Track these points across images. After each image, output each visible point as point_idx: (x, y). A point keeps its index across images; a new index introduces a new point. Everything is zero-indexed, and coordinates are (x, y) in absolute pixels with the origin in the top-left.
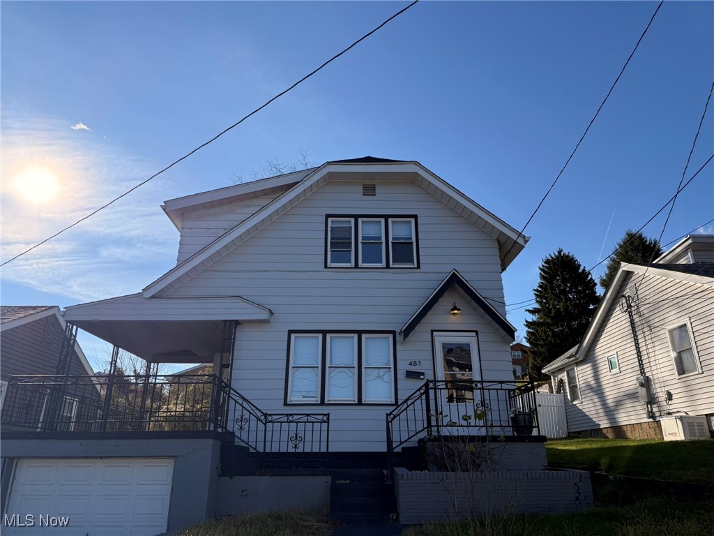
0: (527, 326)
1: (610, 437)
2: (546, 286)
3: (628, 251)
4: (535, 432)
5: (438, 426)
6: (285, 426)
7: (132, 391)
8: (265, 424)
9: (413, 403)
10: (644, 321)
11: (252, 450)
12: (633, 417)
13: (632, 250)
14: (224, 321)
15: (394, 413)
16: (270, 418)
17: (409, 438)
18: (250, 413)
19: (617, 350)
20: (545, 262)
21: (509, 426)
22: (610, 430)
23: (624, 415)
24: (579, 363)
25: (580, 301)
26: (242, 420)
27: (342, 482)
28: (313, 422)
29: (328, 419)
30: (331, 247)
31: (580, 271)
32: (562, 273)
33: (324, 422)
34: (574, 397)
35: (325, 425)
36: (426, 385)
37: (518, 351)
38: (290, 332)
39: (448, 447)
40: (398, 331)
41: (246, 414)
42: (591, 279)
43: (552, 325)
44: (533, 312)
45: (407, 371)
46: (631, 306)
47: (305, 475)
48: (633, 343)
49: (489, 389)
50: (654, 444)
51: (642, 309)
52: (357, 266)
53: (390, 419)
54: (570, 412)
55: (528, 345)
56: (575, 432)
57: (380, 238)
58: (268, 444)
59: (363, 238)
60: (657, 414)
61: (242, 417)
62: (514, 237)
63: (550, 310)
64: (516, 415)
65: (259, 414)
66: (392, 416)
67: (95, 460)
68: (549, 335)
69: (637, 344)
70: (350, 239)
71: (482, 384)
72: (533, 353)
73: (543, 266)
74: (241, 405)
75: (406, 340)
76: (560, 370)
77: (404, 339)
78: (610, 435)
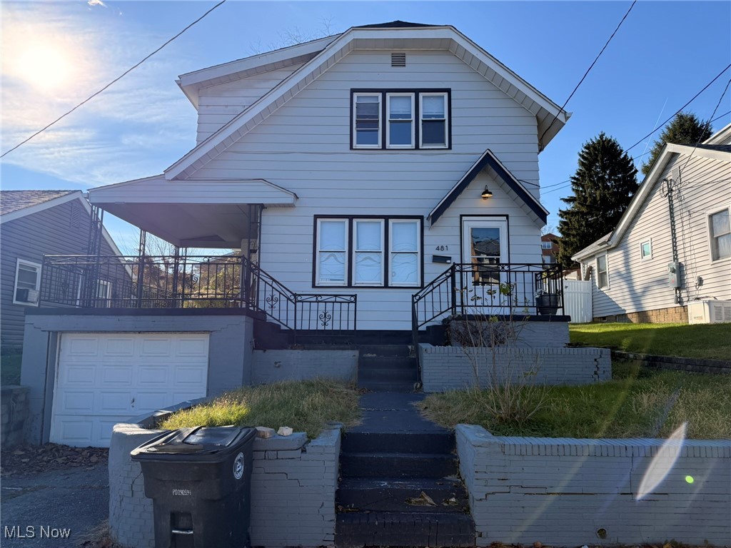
0: (560, 215)
1: (634, 322)
2: (584, 173)
3: (676, 135)
4: (559, 312)
5: (462, 305)
6: (314, 305)
7: (162, 278)
8: (295, 304)
9: (439, 285)
10: (684, 206)
11: (283, 328)
12: (660, 303)
13: (681, 132)
14: (249, 204)
15: (420, 294)
16: (299, 298)
17: (434, 318)
18: (280, 293)
19: (652, 236)
20: (585, 148)
21: (533, 306)
22: (635, 315)
23: (650, 300)
24: (609, 251)
25: (618, 189)
26: (272, 299)
27: (369, 355)
28: (341, 302)
29: (355, 299)
30: (357, 127)
31: (622, 156)
32: (602, 159)
33: (352, 302)
34: (602, 283)
35: (352, 305)
36: (453, 268)
37: (548, 241)
38: (316, 217)
39: (472, 325)
40: (426, 216)
41: (276, 295)
42: (633, 165)
43: (587, 214)
44: (568, 201)
45: (434, 256)
46: (672, 190)
47: (334, 349)
48: (670, 229)
49: (516, 272)
50: (678, 327)
51: (684, 193)
52: (384, 148)
53: (415, 301)
54: (596, 297)
55: (559, 235)
56: (600, 318)
57: (409, 116)
58: (298, 323)
59: (392, 116)
60: (685, 299)
61: (272, 297)
62: (554, 112)
63: (585, 199)
64: (541, 296)
65: (289, 294)
66: (417, 297)
67: (134, 335)
68: (582, 225)
69: (673, 230)
70: (377, 117)
71: (509, 267)
72: (565, 243)
73: (583, 152)
74: (271, 286)
75: (434, 225)
76: (591, 257)
77: (432, 224)
78: (634, 320)
